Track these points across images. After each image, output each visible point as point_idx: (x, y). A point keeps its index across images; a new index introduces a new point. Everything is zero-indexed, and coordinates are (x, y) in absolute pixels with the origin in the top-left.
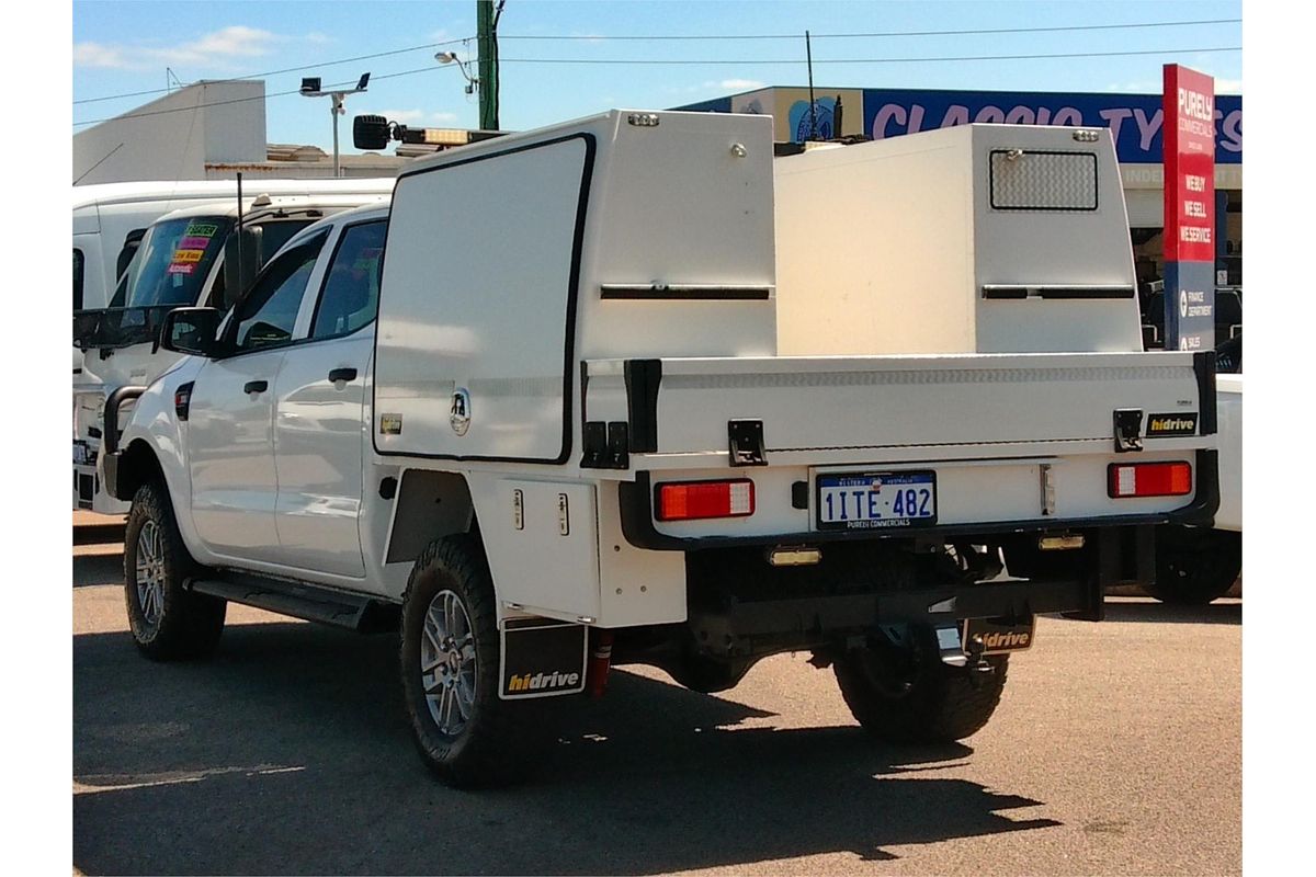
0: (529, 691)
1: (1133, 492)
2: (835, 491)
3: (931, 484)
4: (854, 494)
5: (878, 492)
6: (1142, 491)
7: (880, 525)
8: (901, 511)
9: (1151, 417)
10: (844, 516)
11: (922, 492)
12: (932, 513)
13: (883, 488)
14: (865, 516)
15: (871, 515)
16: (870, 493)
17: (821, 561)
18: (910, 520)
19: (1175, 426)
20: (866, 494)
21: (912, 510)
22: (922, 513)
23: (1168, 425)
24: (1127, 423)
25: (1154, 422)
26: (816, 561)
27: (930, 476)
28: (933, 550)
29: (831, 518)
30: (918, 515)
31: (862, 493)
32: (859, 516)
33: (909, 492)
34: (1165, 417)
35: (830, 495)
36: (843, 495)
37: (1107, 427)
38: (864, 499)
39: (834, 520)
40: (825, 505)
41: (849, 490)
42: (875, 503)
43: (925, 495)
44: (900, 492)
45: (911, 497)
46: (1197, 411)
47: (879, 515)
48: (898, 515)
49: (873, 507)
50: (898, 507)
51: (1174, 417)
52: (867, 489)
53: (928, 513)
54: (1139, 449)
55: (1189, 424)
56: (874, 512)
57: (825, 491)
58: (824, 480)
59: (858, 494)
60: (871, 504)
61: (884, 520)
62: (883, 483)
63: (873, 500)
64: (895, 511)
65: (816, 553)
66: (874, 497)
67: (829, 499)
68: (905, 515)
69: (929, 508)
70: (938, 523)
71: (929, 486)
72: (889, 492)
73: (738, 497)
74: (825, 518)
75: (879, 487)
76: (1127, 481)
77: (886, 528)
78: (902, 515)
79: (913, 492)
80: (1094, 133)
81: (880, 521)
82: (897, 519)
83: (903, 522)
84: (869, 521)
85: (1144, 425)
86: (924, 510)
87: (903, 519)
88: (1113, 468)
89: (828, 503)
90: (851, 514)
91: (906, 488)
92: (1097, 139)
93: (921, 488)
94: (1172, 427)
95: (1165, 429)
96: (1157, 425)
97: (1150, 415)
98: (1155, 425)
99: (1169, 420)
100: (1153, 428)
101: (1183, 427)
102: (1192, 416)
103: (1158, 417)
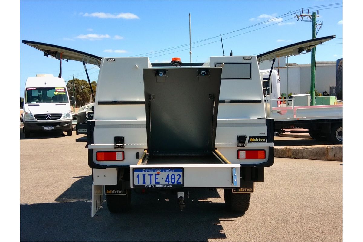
1: (245, 158)
2: (141, 174)
4: (149, 175)
5: (159, 175)
8: (169, 182)
10: (144, 183)
11: (177, 175)
12: (182, 183)
14: (153, 183)
15: (156, 183)
16: (156, 175)
18: (172, 185)
19: (259, 140)
20: (154, 176)
21: (173, 181)
22: (177, 182)
23: (256, 140)
30: (176, 183)
31: (152, 175)
32: (151, 183)
33: (172, 175)
34: (255, 137)
35: (138, 175)
36: (144, 175)
38: (153, 177)
39: (139, 184)
41: (147, 174)
42: (157, 179)
43: (179, 176)
44: (168, 175)
45: (173, 177)
46: (267, 136)
47: (159, 183)
48: (167, 183)
50: (167, 180)
51: (258, 137)
52: (154, 173)
53: (180, 183)
54: (245, 146)
55: (264, 140)
56: (157, 182)
57: (136, 174)
59: (151, 175)
60: (156, 179)
61: (161, 185)
62: (161, 172)
63: (156, 177)
64: (166, 181)
66: (157, 177)
67: (138, 176)
68: (170, 183)
69: (181, 181)
70: (185, 187)
71: (181, 173)
72: (164, 175)
74: (136, 183)
75: (159, 173)
76: (243, 155)
77: (161, 188)
78: (169, 183)
79: (174, 175)
80: (250, 57)
81: (159, 185)
82: (167, 185)
83: (170, 186)
84: (155, 185)
85: (247, 139)
86: (178, 182)
87: (170, 185)
88: (238, 151)
89: (137, 178)
90: (147, 182)
91: (170, 173)
92: (251, 59)
93: (177, 174)
94: (257, 140)
95: (255, 141)
96: (252, 139)
97: (250, 137)
98: (251, 140)
99: (257, 138)
100: (251, 141)
101: (261, 140)
102: (265, 137)
103: (253, 137)
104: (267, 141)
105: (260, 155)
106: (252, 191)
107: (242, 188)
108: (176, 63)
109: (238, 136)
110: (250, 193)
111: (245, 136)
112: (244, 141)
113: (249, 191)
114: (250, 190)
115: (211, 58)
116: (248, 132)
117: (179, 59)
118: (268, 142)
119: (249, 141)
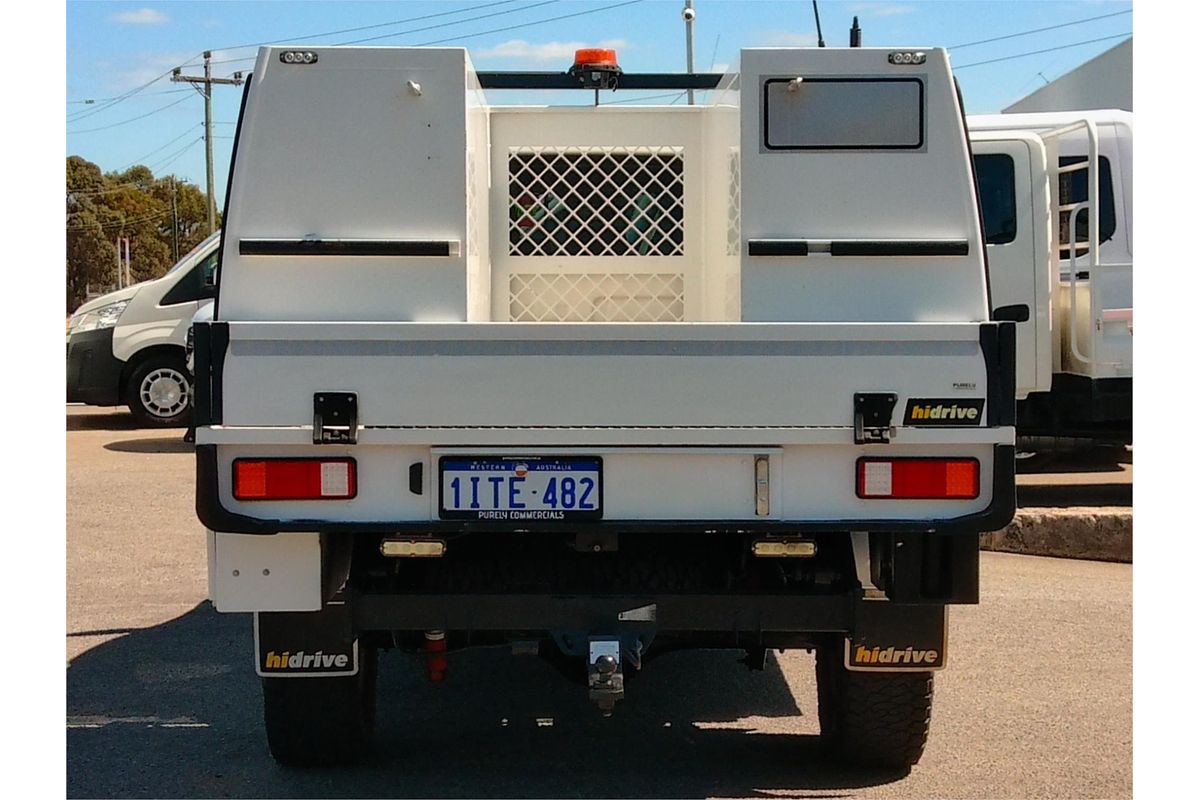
0: (289, 669)
1: (889, 493)
2: (465, 477)
3: (597, 473)
4: (490, 480)
5: (523, 479)
6: (900, 491)
7: (522, 516)
8: (554, 502)
9: (912, 403)
10: (475, 504)
11: (582, 482)
12: (596, 507)
13: (530, 475)
14: (504, 504)
15: (512, 504)
16: (512, 480)
17: (445, 554)
18: (564, 512)
19: (949, 414)
20: (507, 481)
21: (568, 500)
22: (582, 504)
23: (938, 413)
24: (873, 410)
25: (916, 408)
26: (439, 553)
27: (595, 463)
28: (597, 548)
29: (457, 505)
30: (576, 507)
31: (502, 479)
32: (496, 505)
33: (565, 481)
34: (934, 403)
35: (457, 480)
36: (475, 480)
37: (846, 412)
38: (504, 488)
39: (460, 509)
40: (449, 492)
41: (484, 475)
42: (518, 492)
43: (587, 485)
44: (553, 481)
45: (568, 486)
46: (984, 395)
47: (523, 506)
48: (549, 506)
49: (515, 496)
50: (550, 497)
51: (947, 403)
52: (507, 475)
53: (591, 506)
54: (887, 441)
55: (972, 413)
56: (515, 502)
57: (449, 476)
58: (447, 463)
59: (496, 481)
60: (513, 492)
61: (529, 512)
62: (529, 469)
63: (515, 488)
64: (546, 500)
65: (440, 545)
66: (517, 485)
67: (456, 484)
68: (559, 506)
69: (592, 499)
70: (605, 518)
71: (593, 475)
72: (538, 480)
73: (333, 478)
74: (449, 505)
75: (524, 473)
76: (879, 478)
77: (530, 520)
78: (554, 506)
79: (571, 481)
80: (919, 54)
81: (523, 512)
82: (550, 511)
83: (558, 515)
84: (509, 512)
85: (898, 413)
86: (586, 502)
87: (558, 511)
88: (861, 463)
89: (454, 489)
90: (486, 503)
91: (560, 476)
92: (923, 61)
93: (582, 477)
94: (944, 416)
95: (933, 417)
96: (921, 412)
97: (910, 400)
98: (917, 412)
99: (940, 407)
100: (914, 416)
101: (961, 416)
102: (976, 403)
103: (923, 403)
104: (984, 421)
105: (956, 479)
106: (939, 662)
107: (891, 649)
108: (596, 76)
109: (857, 397)
110: (927, 669)
111: (891, 395)
112: (884, 420)
113: (923, 663)
114: (930, 656)
115: (747, 56)
116: (905, 381)
117: (610, 55)
118: (990, 425)
119: (909, 421)
